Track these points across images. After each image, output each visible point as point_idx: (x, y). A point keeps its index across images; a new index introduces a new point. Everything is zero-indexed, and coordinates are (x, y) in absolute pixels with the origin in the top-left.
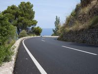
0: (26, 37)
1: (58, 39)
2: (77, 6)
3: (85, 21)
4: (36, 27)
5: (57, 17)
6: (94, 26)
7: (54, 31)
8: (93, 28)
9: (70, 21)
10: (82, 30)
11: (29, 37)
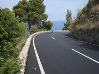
5: (68, 10)
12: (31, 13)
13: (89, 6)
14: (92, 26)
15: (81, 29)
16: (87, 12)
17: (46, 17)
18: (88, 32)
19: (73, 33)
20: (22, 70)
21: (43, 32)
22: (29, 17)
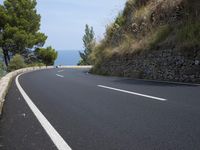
0: (24, 70)
1: (91, 72)
2: (127, 4)
3: (144, 35)
4: (45, 47)
5: (87, 26)
6: (160, 44)
7: (81, 55)
8: (158, 48)
9: (113, 36)
10: (138, 52)
11: (30, 69)
12: (9, 28)
21: (37, 68)
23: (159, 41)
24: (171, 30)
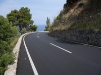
0: (26, 34)
2: (61, 12)
3: (66, 24)
4: (33, 25)
5: (47, 18)
7: (46, 27)
12: (21, 19)
13: (61, 15)
14: (63, 28)
15: (56, 30)
16: (59, 19)
17: (32, 22)
18: (61, 32)
19: (51, 33)
20: (16, 61)
21: (31, 33)
22: (20, 22)
23: (71, 27)
24: (75, 23)
